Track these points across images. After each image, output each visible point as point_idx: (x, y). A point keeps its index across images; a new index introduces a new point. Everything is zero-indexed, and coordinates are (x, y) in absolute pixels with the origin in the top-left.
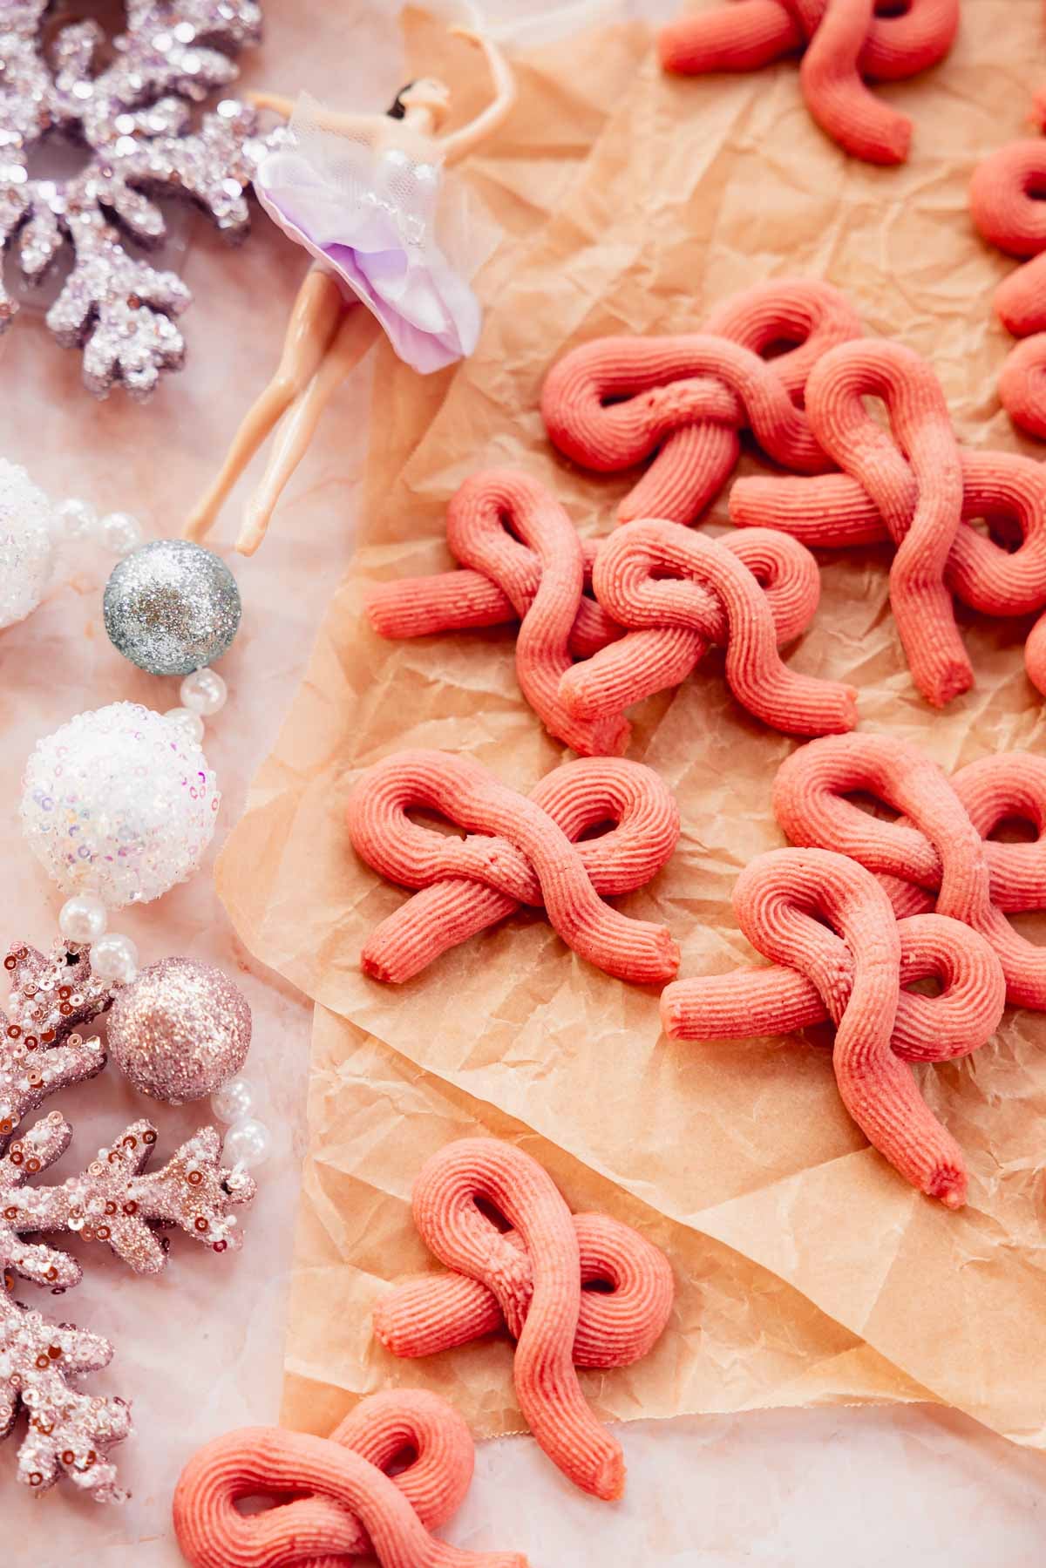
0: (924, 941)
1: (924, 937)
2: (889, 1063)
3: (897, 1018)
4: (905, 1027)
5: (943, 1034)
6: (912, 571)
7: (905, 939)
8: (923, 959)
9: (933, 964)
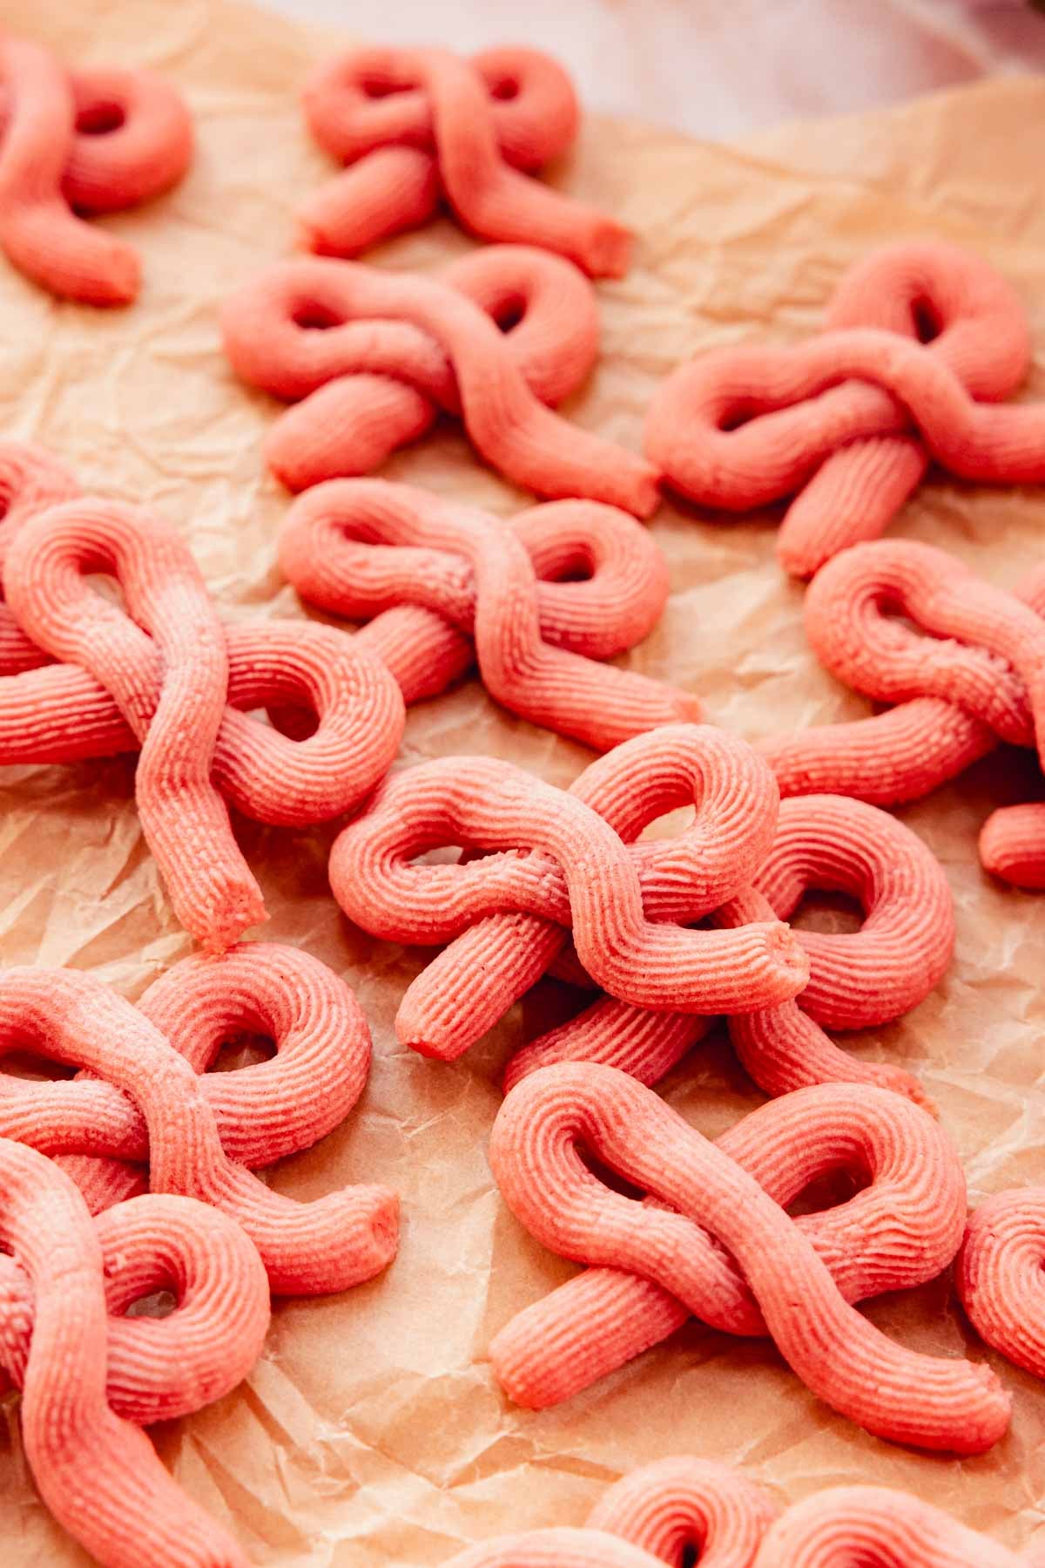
0: (136, 1232)
1: (134, 1227)
2: (108, 1430)
3: (111, 1357)
4: (124, 1368)
5: (184, 1365)
6: (163, 763)
7: (106, 1237)
8: (137, 1261)
9: (157, 1267)
